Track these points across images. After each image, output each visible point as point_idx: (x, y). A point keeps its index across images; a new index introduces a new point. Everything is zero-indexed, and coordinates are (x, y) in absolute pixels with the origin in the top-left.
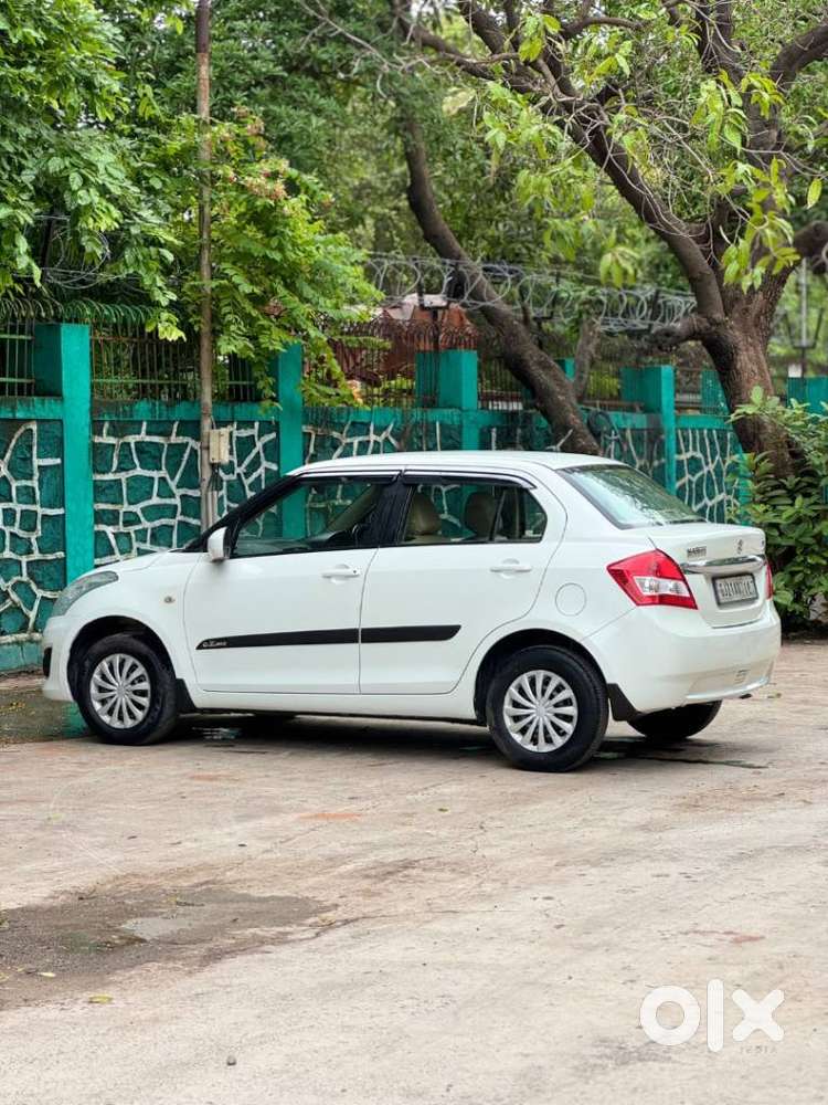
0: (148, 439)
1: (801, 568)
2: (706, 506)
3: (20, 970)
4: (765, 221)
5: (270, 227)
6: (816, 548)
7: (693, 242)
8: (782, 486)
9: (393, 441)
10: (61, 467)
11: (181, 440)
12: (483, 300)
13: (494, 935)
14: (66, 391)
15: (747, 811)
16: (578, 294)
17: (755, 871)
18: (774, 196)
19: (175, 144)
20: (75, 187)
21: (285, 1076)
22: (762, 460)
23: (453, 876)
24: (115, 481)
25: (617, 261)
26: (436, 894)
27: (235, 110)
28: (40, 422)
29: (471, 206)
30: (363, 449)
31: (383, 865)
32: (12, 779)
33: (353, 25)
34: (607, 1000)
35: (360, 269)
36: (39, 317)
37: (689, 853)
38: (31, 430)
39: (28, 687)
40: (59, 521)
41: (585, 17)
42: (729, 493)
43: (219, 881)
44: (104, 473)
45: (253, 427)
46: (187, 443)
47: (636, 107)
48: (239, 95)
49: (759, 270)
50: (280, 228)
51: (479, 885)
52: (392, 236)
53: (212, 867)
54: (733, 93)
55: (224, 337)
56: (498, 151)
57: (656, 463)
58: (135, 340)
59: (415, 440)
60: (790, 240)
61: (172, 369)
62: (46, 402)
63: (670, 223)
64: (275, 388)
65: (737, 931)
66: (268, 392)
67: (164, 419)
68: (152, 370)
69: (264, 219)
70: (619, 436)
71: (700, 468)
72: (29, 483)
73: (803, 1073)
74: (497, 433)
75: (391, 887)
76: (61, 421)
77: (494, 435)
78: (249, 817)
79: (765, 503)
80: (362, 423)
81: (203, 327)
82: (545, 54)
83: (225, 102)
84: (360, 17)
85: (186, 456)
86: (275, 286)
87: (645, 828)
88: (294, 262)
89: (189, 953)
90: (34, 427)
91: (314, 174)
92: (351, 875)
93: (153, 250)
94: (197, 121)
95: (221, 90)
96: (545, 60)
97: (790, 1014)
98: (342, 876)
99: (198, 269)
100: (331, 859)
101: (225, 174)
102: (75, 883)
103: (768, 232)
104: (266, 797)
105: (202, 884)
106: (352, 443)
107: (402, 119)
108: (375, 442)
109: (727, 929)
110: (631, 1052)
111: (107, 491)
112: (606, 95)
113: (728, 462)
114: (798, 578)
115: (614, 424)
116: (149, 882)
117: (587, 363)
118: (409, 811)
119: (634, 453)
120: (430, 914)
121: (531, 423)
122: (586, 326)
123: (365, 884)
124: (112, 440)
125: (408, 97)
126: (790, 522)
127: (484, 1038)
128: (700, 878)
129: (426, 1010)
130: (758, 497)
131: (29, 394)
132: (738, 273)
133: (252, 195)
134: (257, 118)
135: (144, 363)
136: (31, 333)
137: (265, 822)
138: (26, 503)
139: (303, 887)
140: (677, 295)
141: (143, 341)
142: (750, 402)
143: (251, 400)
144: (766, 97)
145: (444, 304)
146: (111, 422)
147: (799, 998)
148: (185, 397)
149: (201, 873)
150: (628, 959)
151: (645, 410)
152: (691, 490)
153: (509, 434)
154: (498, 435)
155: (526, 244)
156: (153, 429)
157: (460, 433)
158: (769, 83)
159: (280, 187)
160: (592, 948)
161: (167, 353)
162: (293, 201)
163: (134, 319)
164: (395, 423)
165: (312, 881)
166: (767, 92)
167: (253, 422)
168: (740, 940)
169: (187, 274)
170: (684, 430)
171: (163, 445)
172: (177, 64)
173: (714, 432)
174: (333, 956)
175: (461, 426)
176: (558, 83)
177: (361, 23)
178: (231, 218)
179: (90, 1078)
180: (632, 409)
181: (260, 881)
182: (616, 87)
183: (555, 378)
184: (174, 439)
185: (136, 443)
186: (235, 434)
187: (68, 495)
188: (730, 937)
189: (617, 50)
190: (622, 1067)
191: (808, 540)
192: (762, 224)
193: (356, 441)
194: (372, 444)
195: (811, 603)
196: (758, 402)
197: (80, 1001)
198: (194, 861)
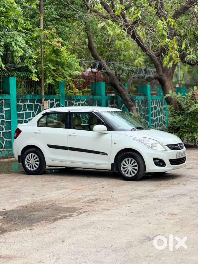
0: (30, 103)
1: (181, 132)
2: (158, 118)
3: (13, 223)
4: (172, 52)
5: (58, 54)
6: (185, 127)
7: (155, 57)
8: (177, 113)
9: (86, 103)
10: (10, 110)
11: (37, 103)
12: (106, 70)
13: (118, 214)
14: (11, 92)
15: (172, 187)
16: (128, 68)
17: (175, 200)
18: (174, 46)
19: (35, 35)
20: (13, 46)
21: (75, 244)
22: (172, 107)
23: (107, 202)
24: (22, 113)
25: (139, 62)
26: (104, 206)
27: (49, 27)
28: (5, 100)
29: (102, 48)
30: (79, 105)
31: (91, 200)
32: (3, 182)
33: (75, 6)
34: (145, 228)
35: (78, 63)
36: (4, 75)
37: (160, 196)
38: (3, 102)
39: (3, 161)
40: (9, 123)
41: (130, 5)
42: (163, 114)
43: (55, 204)
44: (20, 111)
45: (54, 100)
46: (39, 104)
47: (143, 26)
48: (49, 23)
49: (171, 63)
50: (60, 54)
51: (113, 204)
52: (82, 55)
53: (52, 201)
54: (165, 22)
55: (47, 79)
56: (111, 36)
57: (146, 108)
58: (26, 80)
59: (91, 103)
60: (178, 56)
61: (35, 87)
62: (6, 95)
63: (150, 52)
64: (59, 91)
65: (172, 213)
66: (58, 92)
67: (33, 99)
68: (30, 87)
69: (56, 52)
70: (138, 102)
71: (157, 109)
72: (2, 114)
73: (189, 242)
74: (110, 101)
75: (94, 205)
76: (10, 99)
77: (109, 101)
78: (59, 190)
79: (173, 117)
80: (79, 99)
81: (42, 77)
82: (121, 14)
83: (45, 24)
84: (77, 5)
85: (38, 107)
86: (59, 67)
87: (149, 191)
88: (63, 62)
89: (50, 219)
90: (4, 101)
91: (67, 41)
92: (84, 202)
93: (31, 60)
94: (40, 29)
95: (45, 22)
96: (121, 15)
97: (185, 230)
98: (82, 202)
99: (41, 63)
100: (79, 199)
101: (47, 41)
102: (22, 205)
103: (173, 54)
104: (62, 185)
105: (51, 204)
106: (76, 104)
107: (87, 28)
108: (82, 103)
109: (170, 212)
110: (151, 238)
111: (21, 116)
112: (135, 23)
113: (163, 107)
114: (180, 134)
115: (137, 99)
116: (38, 204)
117: (130, 85)
118: (95, 188)
119: (141, 106)
120: (103, 210)
121: (118, 99)
122: (130, 76)
123: (88, 204)
124: (21, 104)
125: (88, 23)
126: (178, 121)
127: (118, 236)
128: (163, 202)
129: (105, 230)
130: (171, 116)
131: (2, 93)
132: (167, 64)
133: (53, 47)
134: (54, 29)
135: (28, 86)
136: (3, 79)
137: (63, 191)
138: (2, 119)
139: (74, 205)
140: (150, 68)
141: (28, 80)
142: (169, 93)
143: (53, 94)
144: (172, 23)
145: (97, 71)
146: (21, 100)
147: (187, 226)
148: (38, 94)
149: (50, 202)
150: (148, 219)
151: (144, 95)
152: (154, 114)
153: (112, 101)
154: (110, 102)
155: (115, 57)
156: (31, 101)
157: (101, 102)
158: (173, 20)
159: (60, 44)
160: (140, 217)
161: (34, 84)
162: (63, 48)
163: (26, 76)
164: (86, 99)
165: (75, 203)
166: (173, 22)
167: (54, 99)
168: (173, 215)
169: (38, 65)
170: (153, 100)
171: (33, 105)
172: (34, 16)
173: (160, 100)
174: (83, 219)
175: (101, 100)
176: (124, 20)
177: (77, 6)
178: (48, 52)
179: (33, 245)
180: (141, 95)
181: (64, 204)
182: (137, 21)
183: (123, 88)
184: (36, 103)
185: (27, 104)
186: (50, 102)
187: (12, 117)
188: (170, 214)
189: (138, 13)
190: (149, 241)
191: (183, 125)
192: (172, 53)
193: (77, 103)
194: (81, 104)
195: (183, 140)
196: (171, 93)
197: (28, 229)
198: (48, 199)
